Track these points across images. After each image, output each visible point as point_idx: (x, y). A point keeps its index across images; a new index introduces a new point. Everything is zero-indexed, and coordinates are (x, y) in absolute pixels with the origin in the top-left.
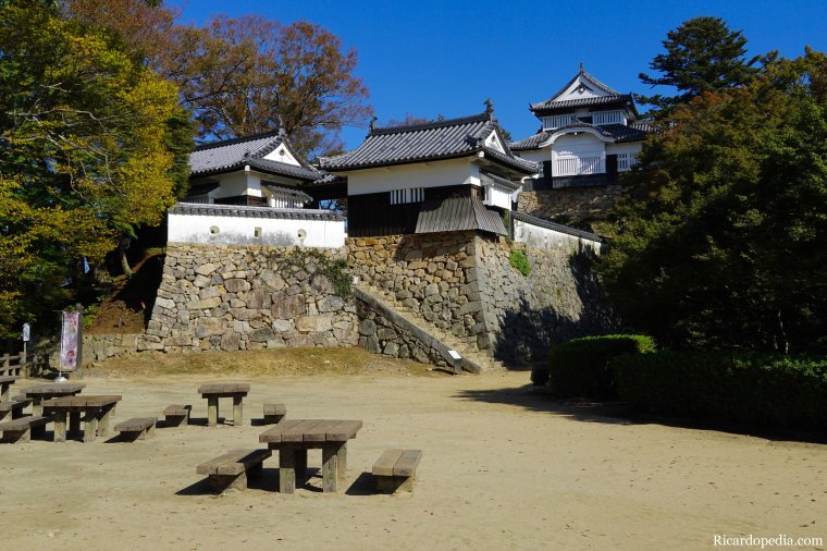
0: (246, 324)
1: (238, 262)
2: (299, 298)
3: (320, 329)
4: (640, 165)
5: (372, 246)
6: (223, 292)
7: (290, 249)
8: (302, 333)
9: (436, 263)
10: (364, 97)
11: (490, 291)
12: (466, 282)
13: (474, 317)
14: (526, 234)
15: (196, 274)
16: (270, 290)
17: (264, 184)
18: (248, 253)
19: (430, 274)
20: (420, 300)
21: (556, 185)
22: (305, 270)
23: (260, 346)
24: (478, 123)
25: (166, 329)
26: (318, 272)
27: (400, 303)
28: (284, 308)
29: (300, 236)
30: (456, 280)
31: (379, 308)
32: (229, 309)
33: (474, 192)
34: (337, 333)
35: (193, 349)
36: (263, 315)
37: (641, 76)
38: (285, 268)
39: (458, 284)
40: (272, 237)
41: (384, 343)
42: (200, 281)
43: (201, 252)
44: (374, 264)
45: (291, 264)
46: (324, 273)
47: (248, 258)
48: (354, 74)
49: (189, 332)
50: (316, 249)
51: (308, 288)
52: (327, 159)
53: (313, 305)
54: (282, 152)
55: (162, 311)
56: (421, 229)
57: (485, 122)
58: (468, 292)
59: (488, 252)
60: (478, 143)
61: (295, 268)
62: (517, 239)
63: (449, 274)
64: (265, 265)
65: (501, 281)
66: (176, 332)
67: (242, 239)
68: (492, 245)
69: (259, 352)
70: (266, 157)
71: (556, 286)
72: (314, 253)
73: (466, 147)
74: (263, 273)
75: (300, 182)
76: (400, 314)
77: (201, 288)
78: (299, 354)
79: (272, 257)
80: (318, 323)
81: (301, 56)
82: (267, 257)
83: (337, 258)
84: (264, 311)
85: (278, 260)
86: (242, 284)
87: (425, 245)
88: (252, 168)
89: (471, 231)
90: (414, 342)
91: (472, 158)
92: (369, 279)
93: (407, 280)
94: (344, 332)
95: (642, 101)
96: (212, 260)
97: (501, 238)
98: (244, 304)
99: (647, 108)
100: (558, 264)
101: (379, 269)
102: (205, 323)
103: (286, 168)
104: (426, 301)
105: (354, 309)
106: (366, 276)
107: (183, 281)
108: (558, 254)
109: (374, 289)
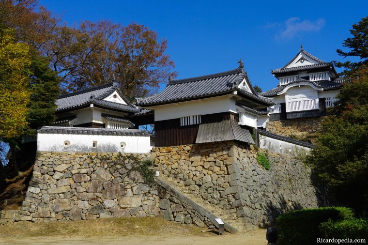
0: (86, 203)
1: (82, 163)
2: (121, 185)
3: (134, 205)
4: (339, 102)
5: (170, 152)
6: (72, 182)
7: (116, 154)
8: (123, 208)
9: (209, 162)
10: (172, 66)
11: (244, 179)
12: (228, 174)
13: (234, 196)
14: (268, 144)
15: (54, 171)
16: (102, 180)
17: (104, 115)
18: (88, 157)
19: (206, 169)
20: (200, 186)
21: (289, 117)
22: (125, 167)
23: (95, 217)
24: (234, 74)
25: (34, 207)
26: (133, 169)
27: (187, 188)
28: (111, 192)
29: (122, 146)
30: (222, 172)
31: (172, 191)
32: (76, 193)
33: (232, 117)
34: (146, 208)
35: (51, 219)
36: (97, 197)
37: (338, 51)
38: (112, 166)
39: (223, 175)
40: (104, 147)
41: (175, 214)
42: (57, 176)
43: (58, 157)
44: (171, 163)
45: (116, 164)
46: (137, 169)
47: (88, 161)
48: (165, 53)
49: (49, 208)
50: (132, 154)
51: (126, 179)
52: (142, 99)
53: (129, 190)
54: (115, 96)
55: (31, 195)
56: (199, 140)
57: (238, 73)
58: (230, 180)
59: (242, 155)
60: (233, 86)
61: (118, 166)
62: (262, 146)
63: (217, 169)
64: (99, 165)
65: (251, 173)
66: (40, 209)
67: (85, 148)
68: (245, 150)
69: (93, 221)
70: (105, 99)
71: (288, 177)
72: (131, 157)
73: (226, 89)
74: (98, 170)
75: (127, 114)
76: (186, 195)
77: (58, 180)
78: (120, 222)
79: (104, 159)
80: (133, 201)
81: (134, 45)
82: (101, 160)
83: (145, 159)
84: (98, 194)
85: (108, 161)
86: (84, 177)
87: (202, 151)
88: (94, 105)
89: (231, 141)
90: (194, 213)
91: (230, 96)
92: (168, 173)
93: (191, 173)
94: (150, 207)
95: (339, 65)
96: (65, 162)
97: (251, 146)
98: (85, 190)
99: (343, 69)
100: (289, 162)
101: (174, 166)
102: (59, 203)
103: (118, 106)
104: (203, 186)
105: (156, 192)
106: (165, 171)
107: (46, 175)
108: (289, 156)
109: (170, 179)
